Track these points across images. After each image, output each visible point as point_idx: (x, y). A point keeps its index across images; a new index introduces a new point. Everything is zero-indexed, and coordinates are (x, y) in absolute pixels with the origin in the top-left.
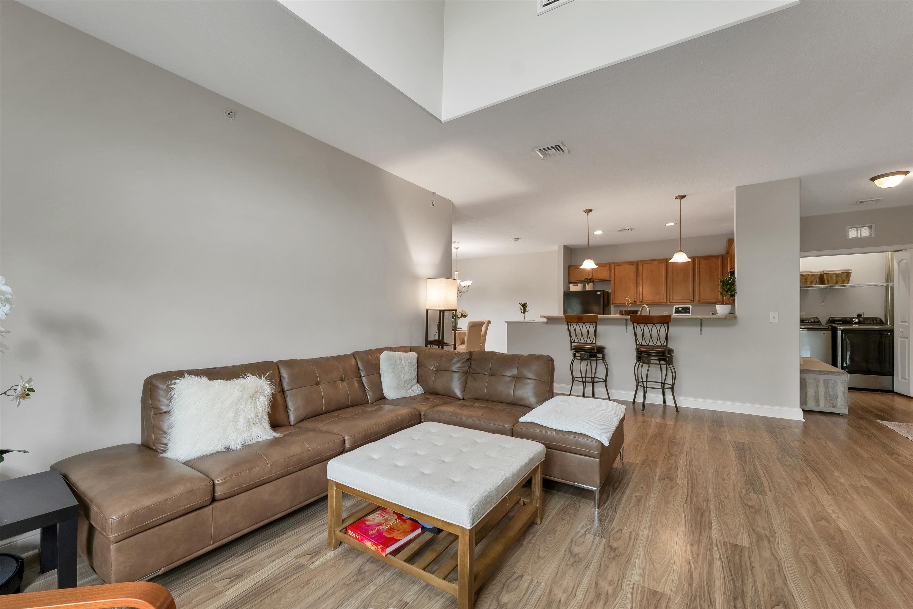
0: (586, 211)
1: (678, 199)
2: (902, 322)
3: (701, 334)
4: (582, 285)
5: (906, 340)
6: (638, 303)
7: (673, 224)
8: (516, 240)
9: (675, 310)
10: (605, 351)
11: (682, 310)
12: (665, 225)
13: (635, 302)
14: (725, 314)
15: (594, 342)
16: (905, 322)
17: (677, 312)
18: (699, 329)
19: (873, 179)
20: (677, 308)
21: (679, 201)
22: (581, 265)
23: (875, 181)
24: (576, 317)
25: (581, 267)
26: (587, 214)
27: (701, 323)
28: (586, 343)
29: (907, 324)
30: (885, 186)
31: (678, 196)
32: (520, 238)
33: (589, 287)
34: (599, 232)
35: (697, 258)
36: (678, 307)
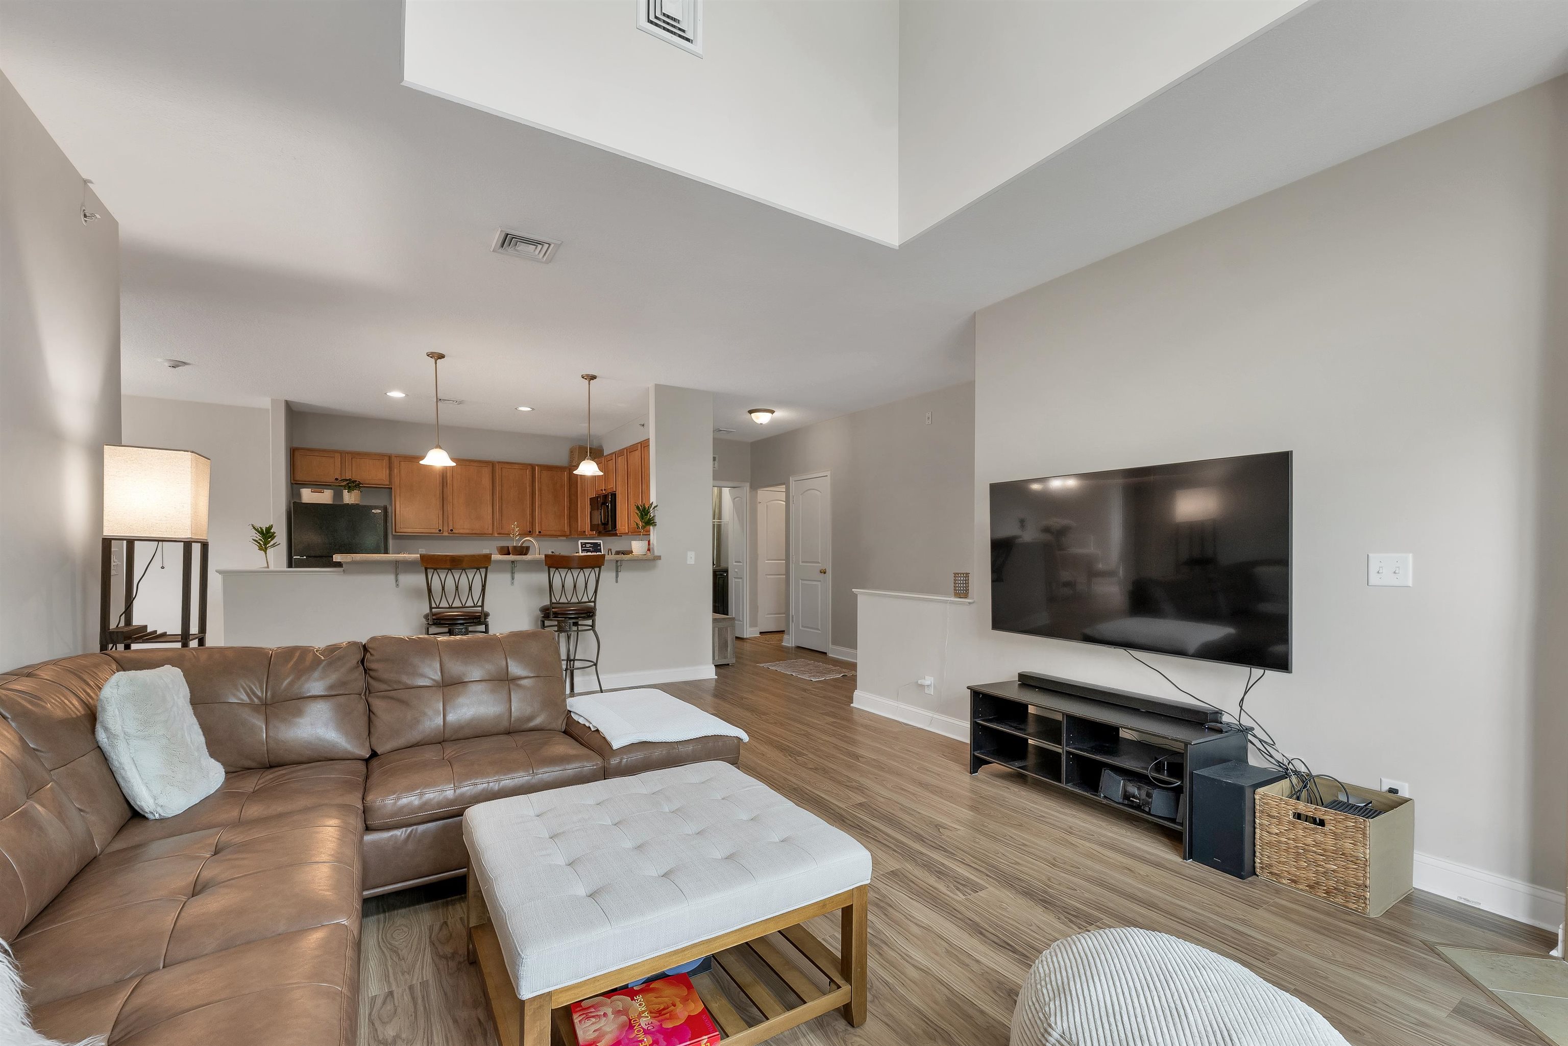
0: (431, 355)
1: (586, 379)
2: (736, 562)
3: (617, 581)
4: (333, 491)
5: (740, 580)
6: (446, 534)
7: (529, 409)
8: (176, 365)
9: (582, 547)
10: (489, 620)
11: (590, 547)
12: (516, 409)
13: (440, 531)
14: (641, 554)
15: (480, 604)
16: (740, 562)
17: (584, 550)
18: (614, 574)
19: (751, 412)
20: (583, 544)
21: (588, 382)
22: (423, 458)
23: (752, 414)
24: (448, 558)
25: (421, 462)
26: (433, 360)
27: (617, 567)
28: (451, 607)
29: (741, 564)
30: (758, 421)
31: (587, 375)
32: (191, 362)
33: (349, 498)
34: (396, 394)
35: (537, 467)
36: (585, 543)
